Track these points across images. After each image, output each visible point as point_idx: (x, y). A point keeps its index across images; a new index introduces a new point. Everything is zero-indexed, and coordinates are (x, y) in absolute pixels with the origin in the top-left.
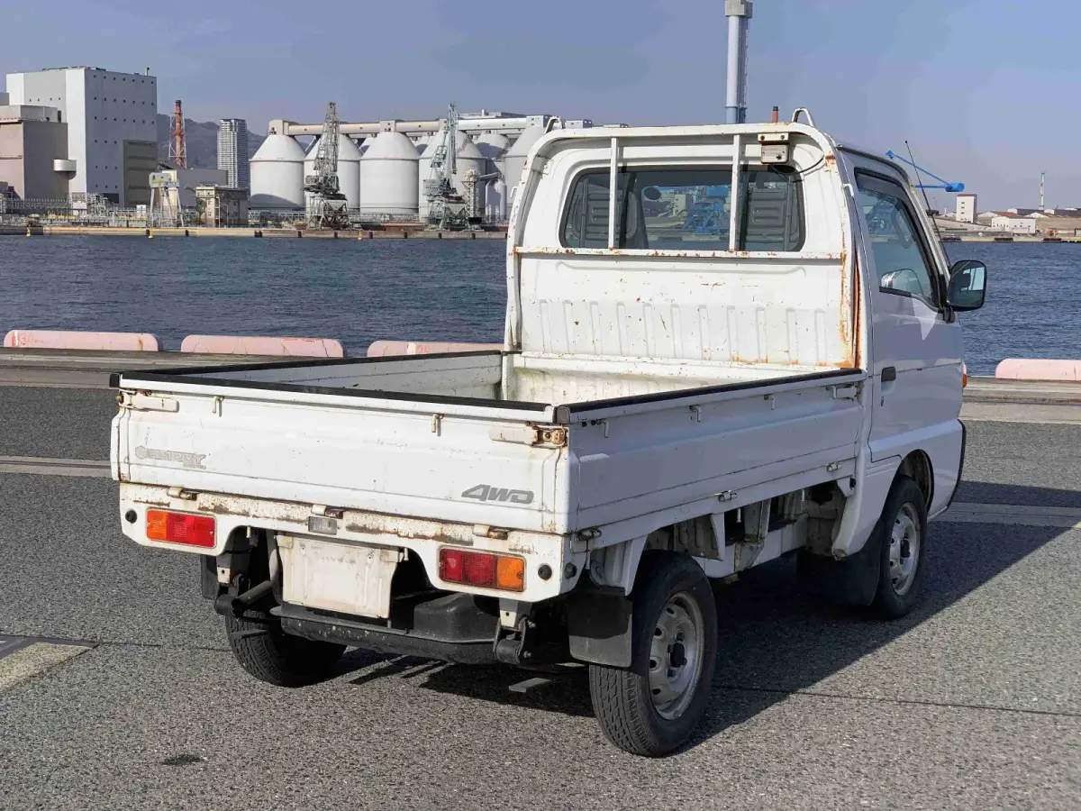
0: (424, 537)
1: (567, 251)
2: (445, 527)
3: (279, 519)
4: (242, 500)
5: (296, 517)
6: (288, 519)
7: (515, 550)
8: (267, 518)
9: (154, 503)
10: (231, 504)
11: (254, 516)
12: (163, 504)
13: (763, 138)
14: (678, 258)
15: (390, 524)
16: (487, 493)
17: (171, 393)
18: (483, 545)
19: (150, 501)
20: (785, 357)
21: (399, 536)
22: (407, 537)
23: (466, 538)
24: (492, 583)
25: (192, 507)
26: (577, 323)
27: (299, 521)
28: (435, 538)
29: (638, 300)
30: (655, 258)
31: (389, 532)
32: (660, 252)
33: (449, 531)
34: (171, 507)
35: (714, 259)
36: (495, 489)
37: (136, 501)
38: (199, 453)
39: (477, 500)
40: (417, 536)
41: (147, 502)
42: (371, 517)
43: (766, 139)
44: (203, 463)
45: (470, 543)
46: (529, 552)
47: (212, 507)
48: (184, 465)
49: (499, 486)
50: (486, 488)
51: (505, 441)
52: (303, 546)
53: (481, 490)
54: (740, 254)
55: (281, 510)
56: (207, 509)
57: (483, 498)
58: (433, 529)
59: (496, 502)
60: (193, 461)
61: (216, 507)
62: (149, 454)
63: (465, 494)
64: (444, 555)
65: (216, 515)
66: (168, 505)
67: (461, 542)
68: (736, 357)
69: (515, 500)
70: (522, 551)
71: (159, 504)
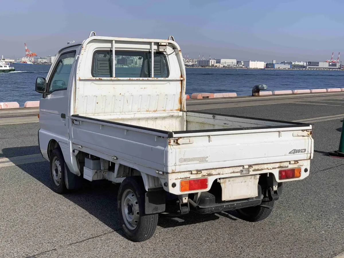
0: (275, 168)
1: (99, 79)
2: (281, 164)
3: (231, 173)
4: (217, 170)
5: (236, 171)
6: (234, 172)
7: (299, 166)
8: (227, 174)
9: (184, 178)
10: (213, 172)
11: (222, 174)
12: (187, 178)
13: (161, 44)
14: (137, 80)
15: (265, 166)
16: (295, 151)
17: (190, 137)
18: (291, 167)
19: (182, 178)
20: (162, 109)
21: (268, 169)
22: (271, 169)
23: (287, 166)
24: (293, 177)
25: (199, 176)
26: (97, 103)
27: (237, 172)
28: (278, 168)
29: (120, 94)
30: (130, 80)
31: (265, 169)
32: (131, 78)
33: (282, 164)
34: (190, 178)
35: (148, 80)
36: (297, 150)
37: (176, 179)
38: (206, 156)
39: (293, 154)
40: (273, 168)
41: (181, 178)
42: (260, 166)
43: (162, 44)
44: (207, 159)
45: (288, 167)
46: (302, 166)
47: (207, 174)
48: (199, 162)
49: (298, 149)
50: (295, 150)
51: (298, 136)
52: (229, 181)
53: (294, 151)
54: (156, 79)
55: (231, 170)
56: (204, 176)
57: (294, 153)
58: (278, 165)
59: (297, 153)
60: (203, 160)
61: (208, 174)
62: (185, 160)
63: (290, 153)
64: (280, 172)
65: (208, 177)
66: (189, 178)
67: (286, 167)
68: (147, 110)
69: (302, 152)
70: (301, 166)
71: (186, 178)
